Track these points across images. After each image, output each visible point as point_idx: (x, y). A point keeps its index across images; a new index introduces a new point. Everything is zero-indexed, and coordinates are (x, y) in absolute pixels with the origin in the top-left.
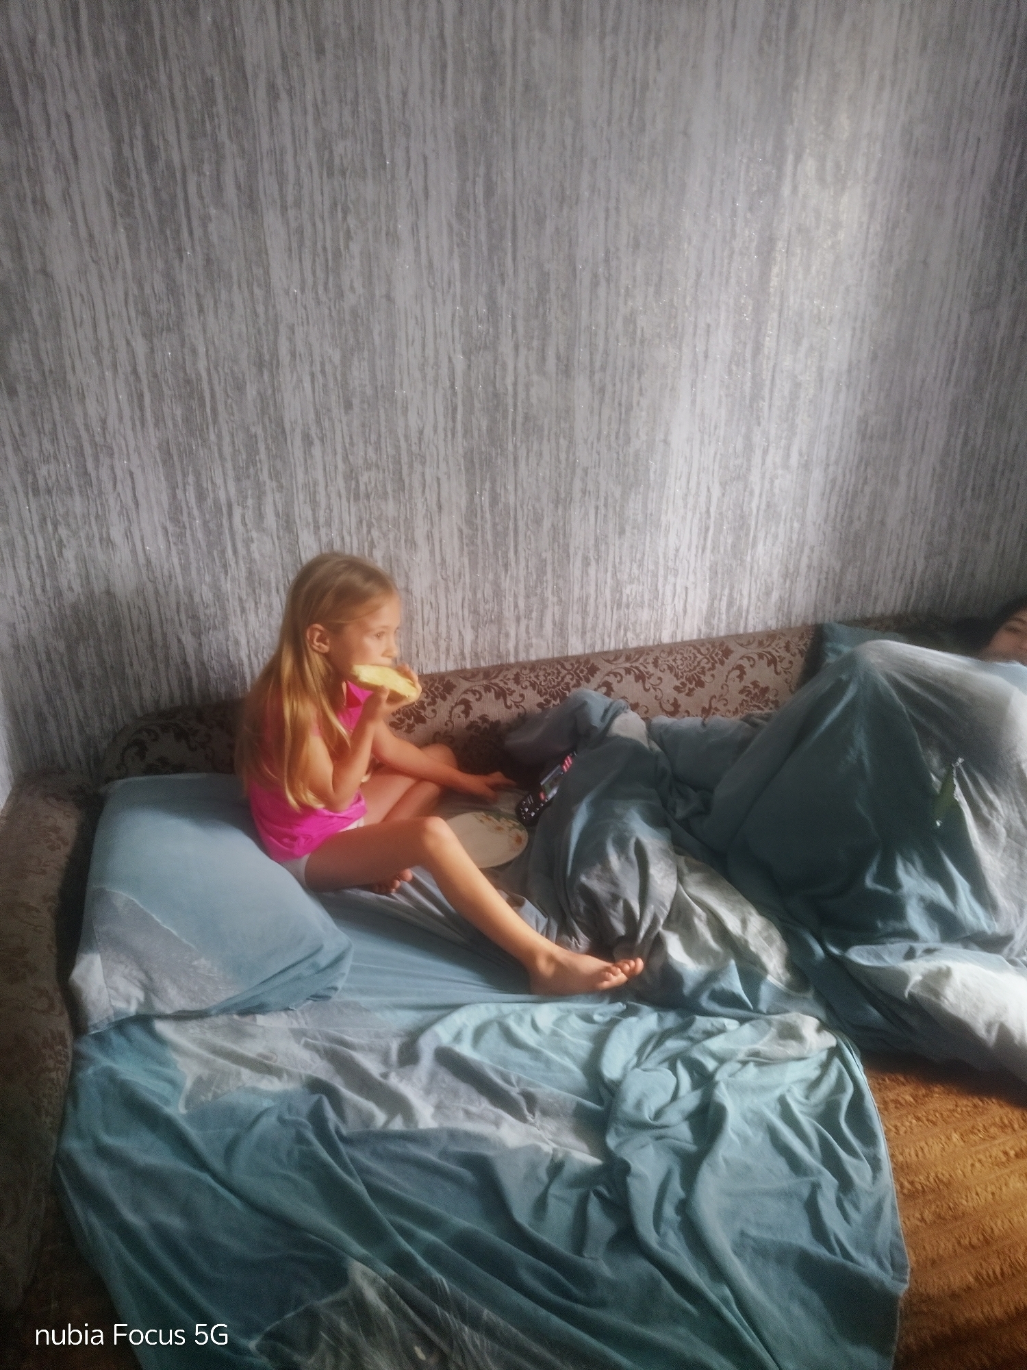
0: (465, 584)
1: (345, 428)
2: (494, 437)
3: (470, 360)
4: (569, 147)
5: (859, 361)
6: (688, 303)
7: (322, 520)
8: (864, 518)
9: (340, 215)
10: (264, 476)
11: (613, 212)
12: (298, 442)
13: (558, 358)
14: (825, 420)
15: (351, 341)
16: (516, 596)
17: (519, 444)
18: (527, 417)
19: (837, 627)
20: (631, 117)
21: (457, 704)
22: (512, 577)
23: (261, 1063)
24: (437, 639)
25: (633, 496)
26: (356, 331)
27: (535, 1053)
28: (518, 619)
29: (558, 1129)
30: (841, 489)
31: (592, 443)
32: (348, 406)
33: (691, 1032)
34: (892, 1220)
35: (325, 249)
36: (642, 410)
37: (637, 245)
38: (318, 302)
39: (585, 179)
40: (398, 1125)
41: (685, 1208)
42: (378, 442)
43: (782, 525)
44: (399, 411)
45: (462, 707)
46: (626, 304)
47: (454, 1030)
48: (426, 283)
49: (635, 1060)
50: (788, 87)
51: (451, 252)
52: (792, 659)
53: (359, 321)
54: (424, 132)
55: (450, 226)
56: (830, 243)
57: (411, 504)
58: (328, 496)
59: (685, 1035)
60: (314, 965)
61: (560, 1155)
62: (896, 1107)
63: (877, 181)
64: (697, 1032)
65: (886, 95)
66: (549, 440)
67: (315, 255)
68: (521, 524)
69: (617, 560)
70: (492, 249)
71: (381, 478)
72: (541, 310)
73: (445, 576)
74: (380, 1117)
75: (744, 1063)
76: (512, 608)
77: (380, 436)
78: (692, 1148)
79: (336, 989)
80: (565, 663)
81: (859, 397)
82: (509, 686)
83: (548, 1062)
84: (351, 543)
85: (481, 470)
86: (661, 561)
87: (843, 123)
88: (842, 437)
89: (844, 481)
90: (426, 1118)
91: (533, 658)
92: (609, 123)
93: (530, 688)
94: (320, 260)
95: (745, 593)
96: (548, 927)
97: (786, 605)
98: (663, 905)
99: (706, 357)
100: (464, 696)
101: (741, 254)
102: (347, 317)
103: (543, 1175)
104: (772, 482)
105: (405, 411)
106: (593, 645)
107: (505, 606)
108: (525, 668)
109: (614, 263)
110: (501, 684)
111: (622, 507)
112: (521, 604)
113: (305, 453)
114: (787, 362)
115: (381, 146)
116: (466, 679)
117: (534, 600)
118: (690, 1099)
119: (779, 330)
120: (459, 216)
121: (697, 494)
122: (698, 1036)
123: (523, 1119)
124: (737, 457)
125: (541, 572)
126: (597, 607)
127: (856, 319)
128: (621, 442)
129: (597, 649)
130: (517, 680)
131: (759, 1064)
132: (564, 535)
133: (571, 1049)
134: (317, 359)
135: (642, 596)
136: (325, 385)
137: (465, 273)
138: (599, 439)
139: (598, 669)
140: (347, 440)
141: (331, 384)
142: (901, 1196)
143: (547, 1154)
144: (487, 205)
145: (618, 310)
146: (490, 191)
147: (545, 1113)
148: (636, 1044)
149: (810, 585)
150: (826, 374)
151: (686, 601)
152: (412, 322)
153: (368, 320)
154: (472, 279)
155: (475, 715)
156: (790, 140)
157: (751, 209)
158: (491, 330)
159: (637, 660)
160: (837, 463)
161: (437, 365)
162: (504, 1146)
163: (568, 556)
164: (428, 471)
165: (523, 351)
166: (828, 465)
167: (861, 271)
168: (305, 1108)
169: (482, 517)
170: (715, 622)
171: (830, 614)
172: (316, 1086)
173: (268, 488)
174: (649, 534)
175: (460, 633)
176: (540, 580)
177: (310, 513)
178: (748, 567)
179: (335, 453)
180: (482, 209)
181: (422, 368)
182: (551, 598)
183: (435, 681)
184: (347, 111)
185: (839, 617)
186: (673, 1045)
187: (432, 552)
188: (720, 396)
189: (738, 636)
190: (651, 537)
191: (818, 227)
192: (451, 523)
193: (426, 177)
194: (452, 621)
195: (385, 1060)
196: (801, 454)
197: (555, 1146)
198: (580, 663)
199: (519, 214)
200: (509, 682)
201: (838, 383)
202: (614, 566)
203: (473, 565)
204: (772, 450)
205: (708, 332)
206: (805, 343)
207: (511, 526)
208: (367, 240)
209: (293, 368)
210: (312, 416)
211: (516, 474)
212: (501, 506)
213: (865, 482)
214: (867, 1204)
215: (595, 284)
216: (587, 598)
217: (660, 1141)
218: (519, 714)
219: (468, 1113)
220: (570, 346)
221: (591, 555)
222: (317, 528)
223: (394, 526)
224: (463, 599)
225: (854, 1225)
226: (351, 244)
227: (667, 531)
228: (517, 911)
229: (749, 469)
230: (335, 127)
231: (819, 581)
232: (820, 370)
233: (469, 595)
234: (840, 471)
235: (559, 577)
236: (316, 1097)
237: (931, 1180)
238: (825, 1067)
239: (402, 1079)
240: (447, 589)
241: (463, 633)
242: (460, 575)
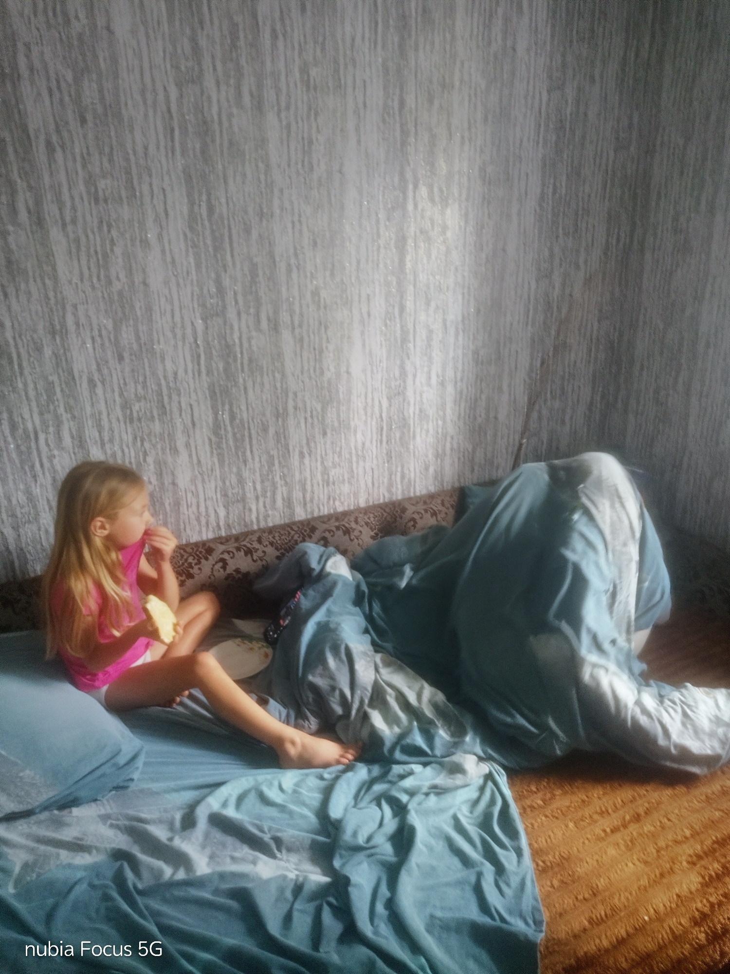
0: (216, 476)
1: (120, 374)
2: (228, 373)
3: (206, 323)
4: (263, 182)
5: (469, 314)
6: (353, 281)
7: (106, 439)
8: (483, 415)
9: (105, 228)
10: (61, 410)
11: (297, 224)
12: (85, 385)
13: (269, 319)
14: (451, 354)
15: (120, 314)
16: (254, 482)
17: (246, 378)
18: (250, 360)
19: (474, 488)
20: (303, 162)
21: (217, 562)
22: (250, 469)
23: (75, 844)
24: (198, 517)
25: (329, 409)
26: (123, 307)
27: (282, 808)
28: (257, 498)
29: (300, 860)
30: (467, 397)
31: (298, 376)
32: (121, 358)
33: (390, 778)
34: (533, 890)
35: (96, 252)
36: (329, 352)
37: (315, 244)
38: (93, 288)
39: (276, 202)
40: (181, 875)
41: (391, 904)
42: (145, 382)
43: (431, 423)
44: (159, 360)
45: (221, 564)
46: (311, 282)
47: (222, 800)
48: (171, 273)
49: (353, 803)
50: (404, 143)
51: (187, 251)
52: (447, 511)
53: (125, 301)
54: (162, 173)
55: (185, 235)
56: (442, 239)
57: (172, 423)
58: (110, 422)
59: (386, 779)
60: (114, 765)
61: (301, 879)
62: (531, 811)
63: (467, 200)
64: (393, 776)
65: (466, 147)
66: (267, 375)
67: (89, 256)
68: (253, 432)
69: (323, 453)
70: (216, 249)
71: (149, 407)
72: (254, 289)
73: (201, 472)
74: (168, 871)
75: (427, 794)
76: (252, 491)
77: (145, 377)
78: (393, 859)
79: (132, 780)
80: (293, 527)
81: (471, 337)
82: (254, 546)
83: (291, 813)
84: (130, 453)
85: (222, 396)
86: (354, 451)
87: (442, 165)
88: (463, 364)
89: (468, 392)
90: (202, 866)
91: (271, 524)
92: (289, 166)
93: (269, 546)
94: (93, 260)
95: (412, 469)
96: (288, 716)
97: (440, 476)
98: (366, 689)
99: (369, 315)
100: (221, 556)
101: (385, 248)
102: (116, 298)
103: (289, 895)
104: (421, 395)
105: (163, 359)
106: (312, 513)
107: (247, 489)
108: (265, 532)
109: (301, 256)
110: (249, 545)
111: (323, 417)
112: (259, 487)
113: (90, 392)
114: (422, 317)
115: (132, 182)
116: (221, 543)
117: (267, 484)
118: (391, 825)
119: (415, 296)
120: (191, 228)
121: (373, 406)
122: (394, 779)
123: (273, 856)
124: (396, 380)
125: (271, 464)
126: (312, 486)
127: (464, 287)
128: (317, 373)
129: (316, 515)
130: (259, 541)
131: (438, 794)
132: (285, 437)
133: (308, 802)
134: (95, 326)
135: (343, 476)
136: (103, 345)
137: (198, 266)
138: (302, 373)
139: (317, 529)
140: (122, 382)
141: (107, 343)
142: (537, 872)
143: (291, 880)
144: (210, 220)
145: (306, 286)
146: (211, 210)
147: (289, 850)
148: (353, 790)
149: (454, 462)
150: (448, 324)
151: (373, 477)
152: (163, 300)
153: (131, 299)
154: (204, 269)
155: (230, 569)
156: (409, 175)
157: (389, 219)
158: (220, 302)
159: (343, 520)
160: (462, 380)
161: (183, 327)
162: (260, 879)
163: (289, 452)
164: (183, 400)
165: (244, 317)
166: (456, 382)
167: (464, 256)
168: (109, 873)
169: (225, 429)
170: (394, 490)
171: (469, 479)
172: (119, 855)
173: (64, 419)
174: (343, 434)
175: (215, 511)
176: (270, 470)
177: (97, 434)
178: (412, 452)
179: (113, 391)
180: (207, 223)
181: (173, 331)
182: (280, 482)
183: (199, 547)
184: (105, 160)
185: (475, 481)
186: (378, 788)
187: (190, 456)
188: (381, 341)
189: (410, 499)
190: (345, 436)
191: (433, 229)
192: (202, 435)
193: (165, 203)
194: (209, 503)
195: (171, 828)
196: (438, 376)
197: (297, 872)
198: (304, 526)
199: (233, 227)
200: (253, 543)
201: (457, 329)
202: (322, 458)
203: (222, 463)
204: (419, 375)
205: (369, 299)
206: (433, 304)
207: (246, 433)
208: (126, 246)
209: (78, 334)
210: (94, 367)
211: (247, 399)
212: (238, 421)
213: (482, 392)
214: (515, 881)
215: (289, 271)
216: (305, 480)
217: (371, 858)
218: (263, 565)
219: (233, 858)
220: (276, 312)
221: (305, 450)
222: (103, 444)
223: (161, 439)
224: (216, 487)
225: (507, 897)
226: (115, 248)
227: (355, 431)
228: (264, 708)
229: (405, 388)
230: (98, 170)
231: (459, 459)
232: (444, 322)
233: (220, 484)
234: (464, 385)
235: (283, 467)
236: (118, 864)
237: (557, 857)
238: (482, 789)
239: (183, 839)
240: (203, 481)
241: (218, 511)
242: (212, 470)
